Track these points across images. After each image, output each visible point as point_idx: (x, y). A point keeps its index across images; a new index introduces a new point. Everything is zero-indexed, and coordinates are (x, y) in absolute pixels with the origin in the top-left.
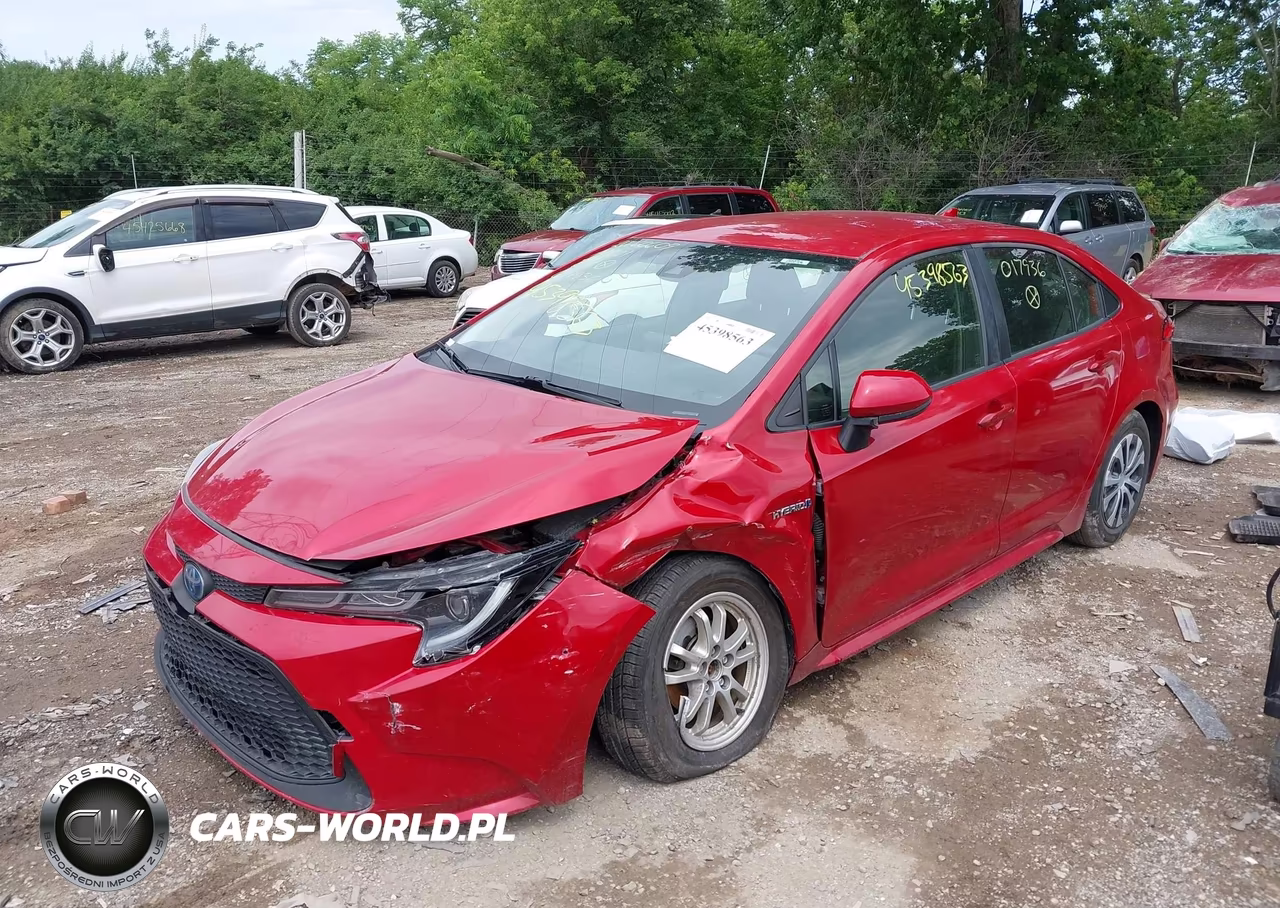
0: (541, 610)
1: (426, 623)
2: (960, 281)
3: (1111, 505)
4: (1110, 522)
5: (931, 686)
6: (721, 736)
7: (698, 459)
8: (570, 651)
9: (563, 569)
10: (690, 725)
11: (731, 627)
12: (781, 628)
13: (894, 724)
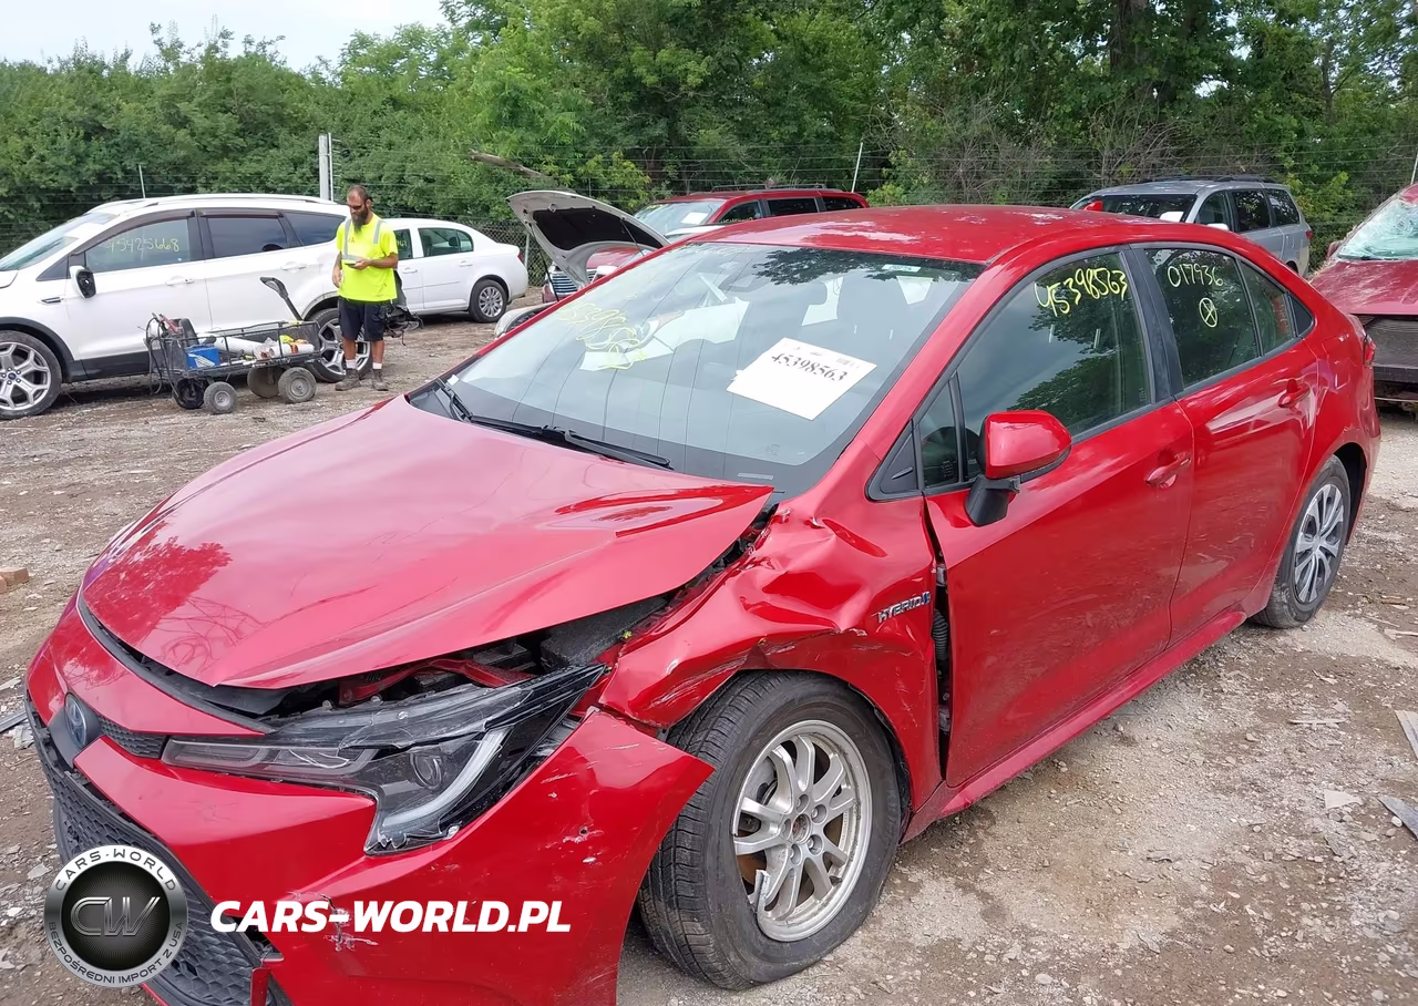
0: (547, 772)
1: (380, 792)
2: (1117, 292)
3: (1304, 575)
4: (1302, 597)
5: (1089, 830)
6: (810, 918)
7: (774, 542)
8: (591, 829)
9: (582, 707)
10: (769, 908)
11: (821, 767)
12: (889, 765)
13: (1043, 890)
